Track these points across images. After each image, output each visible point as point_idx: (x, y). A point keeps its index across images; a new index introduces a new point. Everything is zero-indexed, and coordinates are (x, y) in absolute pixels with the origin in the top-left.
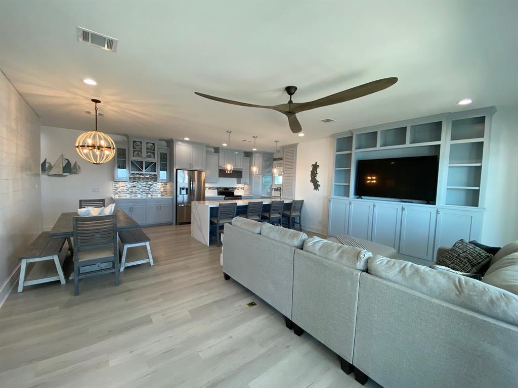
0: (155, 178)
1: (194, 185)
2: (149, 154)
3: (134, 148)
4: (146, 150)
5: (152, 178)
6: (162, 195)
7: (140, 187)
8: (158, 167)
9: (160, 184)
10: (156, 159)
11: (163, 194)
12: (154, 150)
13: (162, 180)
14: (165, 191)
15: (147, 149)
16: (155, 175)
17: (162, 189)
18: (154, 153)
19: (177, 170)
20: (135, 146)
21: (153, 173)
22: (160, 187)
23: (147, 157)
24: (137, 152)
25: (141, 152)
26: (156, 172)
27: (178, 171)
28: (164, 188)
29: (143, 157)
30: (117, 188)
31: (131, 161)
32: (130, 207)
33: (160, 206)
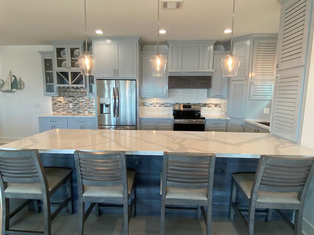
4: (70, 58)
16: (82, 88)
19: (97, 80)
24: (65, 62)
26: (83, 84)
29: (67, 67)
30: (56, 104)
31: (57, 72)
32: (52, 126)
33: (84, 127)
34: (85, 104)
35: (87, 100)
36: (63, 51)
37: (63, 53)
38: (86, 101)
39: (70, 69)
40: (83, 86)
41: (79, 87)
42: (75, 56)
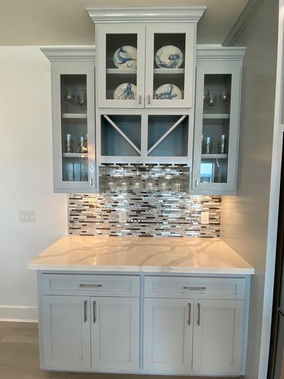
0: (183, 181)
2: (166, 88)
3: (110, 64)
5: (174, 180)
8: (195, 135)
9: (199, 198)
10: (190, 102)
11: (208, 232)
12: (183, 65)
13: (208, 186)
14: (215, 222)
15: (156, 66)
16: (182, 167)
17: (205, 218)
20: (117, 61)
21: (174, 161)
22: (198, 207)
25: (134, 79)
26: (184, 153)
28: (213, 213)
29: (140, 98)
30: (80, 211)
32: (86, 302)
33: (199, 305)
35: (170, 202)
36: (121, 51)
37: (120, 58)
39: (147, 106)
40: (186, 160)
41: (173, 163)
42: (160, 65)
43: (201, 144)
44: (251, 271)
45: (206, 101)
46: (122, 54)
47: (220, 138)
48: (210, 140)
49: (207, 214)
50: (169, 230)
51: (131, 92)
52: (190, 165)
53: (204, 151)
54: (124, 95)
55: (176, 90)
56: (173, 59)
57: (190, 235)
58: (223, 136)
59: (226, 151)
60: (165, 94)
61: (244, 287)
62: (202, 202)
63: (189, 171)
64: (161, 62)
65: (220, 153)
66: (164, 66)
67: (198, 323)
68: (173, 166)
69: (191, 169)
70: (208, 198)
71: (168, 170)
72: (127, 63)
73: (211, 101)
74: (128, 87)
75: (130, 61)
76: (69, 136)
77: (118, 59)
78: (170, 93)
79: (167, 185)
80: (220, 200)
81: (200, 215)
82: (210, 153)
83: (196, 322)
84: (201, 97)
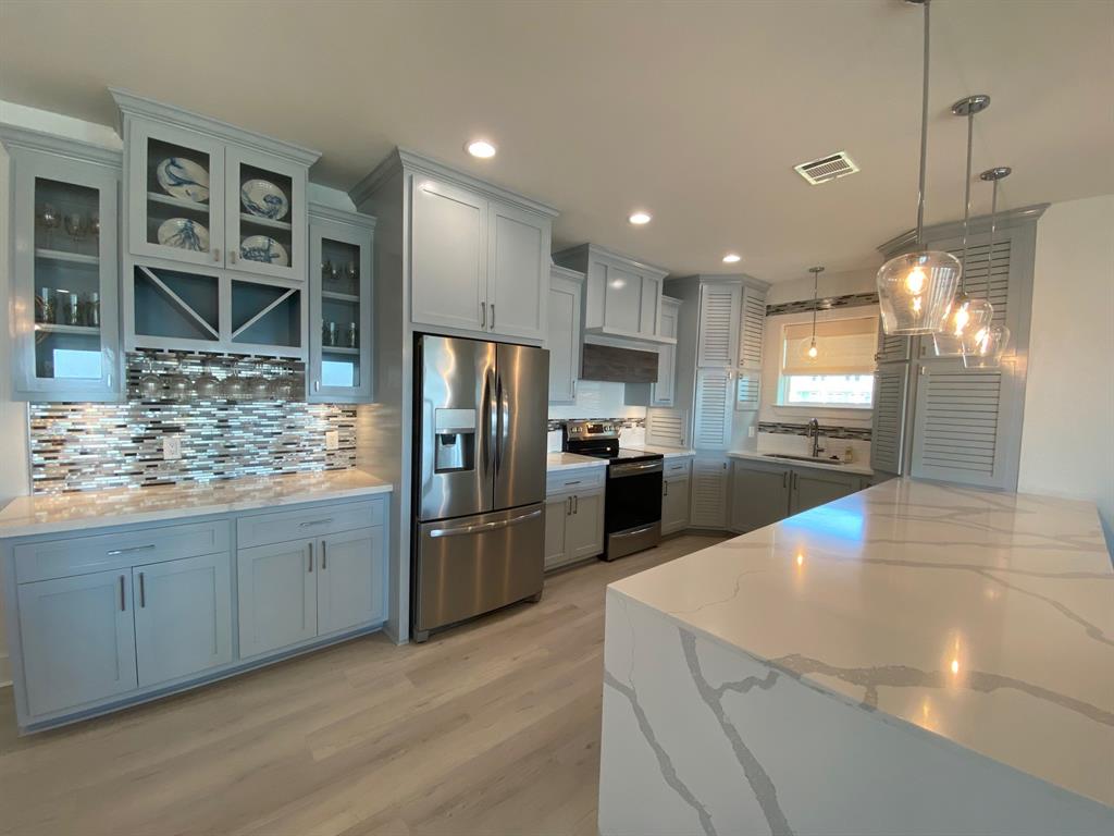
0: (294, 384)
1: (505, 418)
2: (260, 241)
3: (154, 184)
4: (235, 216)
5: (278, 381)
6: (332, 468)
7: (206, 432)
8: (311, 318)
9: (323, 411)
10: (299, 272)
11: (337, 462)
12: (288, 218)
13: (334, 390)
14: (347, 446)
15: (243, 209)
16: (291, 363)
17: (333, 440)
18: (285, 237)
19: (418, 337)
20: (165, 180)
21: (279, 352)
22: (321, 425)
23: (247, 255)
24: (180, 223)
25: (203, 218)
26: (296, 343)
27: (428, 342)
28: (345, 433)
29: (217, 252)
30: (61, 442)
31: (137, 269)
33: (324, 543)
34: (260, 438)
35: (270, 418)
36: (173, 163)
37: (171, 175)
38: (264, 422)
39: (229, 266)
40: (300, 353)
41: (278, 356)
42: (250, 207)
43: (321, 332)
44: (389, 488)
45: (326, 271)
46: (173, 169)
47: (349, 325)
48: (336, 326)
49: (335, 434)
50: (271, 464)
51: (193, 234)
52: (305, 359)
53: (326, 342)
54: (178, 237)
55: (277, 247)
56: (272, 202)
57: (309, 469)
58: (353, 325)
59: (357, 345)
60: (259, 250)
61: (382, 509)
62: (328, 417)
63: (303, 369)
64: (250, 201)
65: (350, 346)
66: (257, 209)
67: (324, 567)
68: (278, 359)
69: (307, 366)
70: (336, 410)
71: (265, 366)
72: (186, 187)
73: (334, 272)
74: (186, 225)
75: (191, 186)
76: (45, 291)
77: (167, 177)
78: (268, 250)
79: (267, 390)
80: (354, 414)
81: (324, 437)
82: (335, 346)
83: (320, 566)
84: (318, 266)
